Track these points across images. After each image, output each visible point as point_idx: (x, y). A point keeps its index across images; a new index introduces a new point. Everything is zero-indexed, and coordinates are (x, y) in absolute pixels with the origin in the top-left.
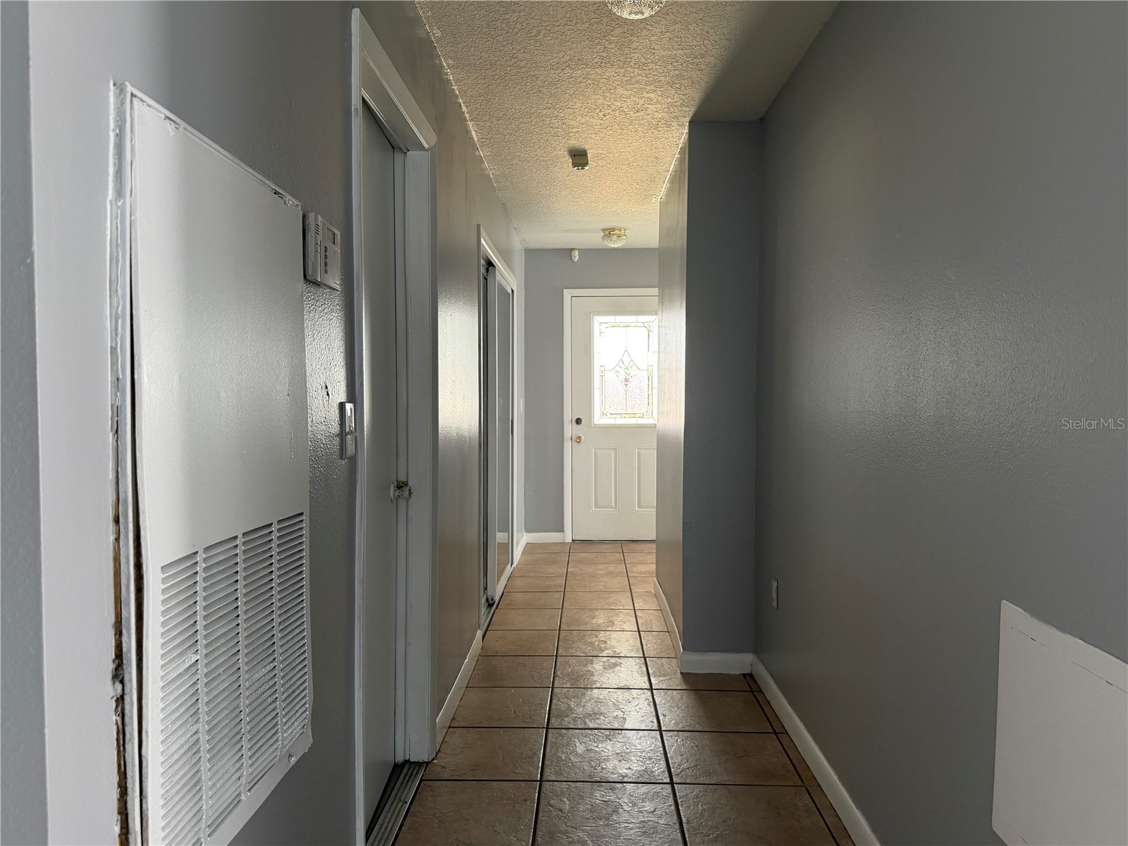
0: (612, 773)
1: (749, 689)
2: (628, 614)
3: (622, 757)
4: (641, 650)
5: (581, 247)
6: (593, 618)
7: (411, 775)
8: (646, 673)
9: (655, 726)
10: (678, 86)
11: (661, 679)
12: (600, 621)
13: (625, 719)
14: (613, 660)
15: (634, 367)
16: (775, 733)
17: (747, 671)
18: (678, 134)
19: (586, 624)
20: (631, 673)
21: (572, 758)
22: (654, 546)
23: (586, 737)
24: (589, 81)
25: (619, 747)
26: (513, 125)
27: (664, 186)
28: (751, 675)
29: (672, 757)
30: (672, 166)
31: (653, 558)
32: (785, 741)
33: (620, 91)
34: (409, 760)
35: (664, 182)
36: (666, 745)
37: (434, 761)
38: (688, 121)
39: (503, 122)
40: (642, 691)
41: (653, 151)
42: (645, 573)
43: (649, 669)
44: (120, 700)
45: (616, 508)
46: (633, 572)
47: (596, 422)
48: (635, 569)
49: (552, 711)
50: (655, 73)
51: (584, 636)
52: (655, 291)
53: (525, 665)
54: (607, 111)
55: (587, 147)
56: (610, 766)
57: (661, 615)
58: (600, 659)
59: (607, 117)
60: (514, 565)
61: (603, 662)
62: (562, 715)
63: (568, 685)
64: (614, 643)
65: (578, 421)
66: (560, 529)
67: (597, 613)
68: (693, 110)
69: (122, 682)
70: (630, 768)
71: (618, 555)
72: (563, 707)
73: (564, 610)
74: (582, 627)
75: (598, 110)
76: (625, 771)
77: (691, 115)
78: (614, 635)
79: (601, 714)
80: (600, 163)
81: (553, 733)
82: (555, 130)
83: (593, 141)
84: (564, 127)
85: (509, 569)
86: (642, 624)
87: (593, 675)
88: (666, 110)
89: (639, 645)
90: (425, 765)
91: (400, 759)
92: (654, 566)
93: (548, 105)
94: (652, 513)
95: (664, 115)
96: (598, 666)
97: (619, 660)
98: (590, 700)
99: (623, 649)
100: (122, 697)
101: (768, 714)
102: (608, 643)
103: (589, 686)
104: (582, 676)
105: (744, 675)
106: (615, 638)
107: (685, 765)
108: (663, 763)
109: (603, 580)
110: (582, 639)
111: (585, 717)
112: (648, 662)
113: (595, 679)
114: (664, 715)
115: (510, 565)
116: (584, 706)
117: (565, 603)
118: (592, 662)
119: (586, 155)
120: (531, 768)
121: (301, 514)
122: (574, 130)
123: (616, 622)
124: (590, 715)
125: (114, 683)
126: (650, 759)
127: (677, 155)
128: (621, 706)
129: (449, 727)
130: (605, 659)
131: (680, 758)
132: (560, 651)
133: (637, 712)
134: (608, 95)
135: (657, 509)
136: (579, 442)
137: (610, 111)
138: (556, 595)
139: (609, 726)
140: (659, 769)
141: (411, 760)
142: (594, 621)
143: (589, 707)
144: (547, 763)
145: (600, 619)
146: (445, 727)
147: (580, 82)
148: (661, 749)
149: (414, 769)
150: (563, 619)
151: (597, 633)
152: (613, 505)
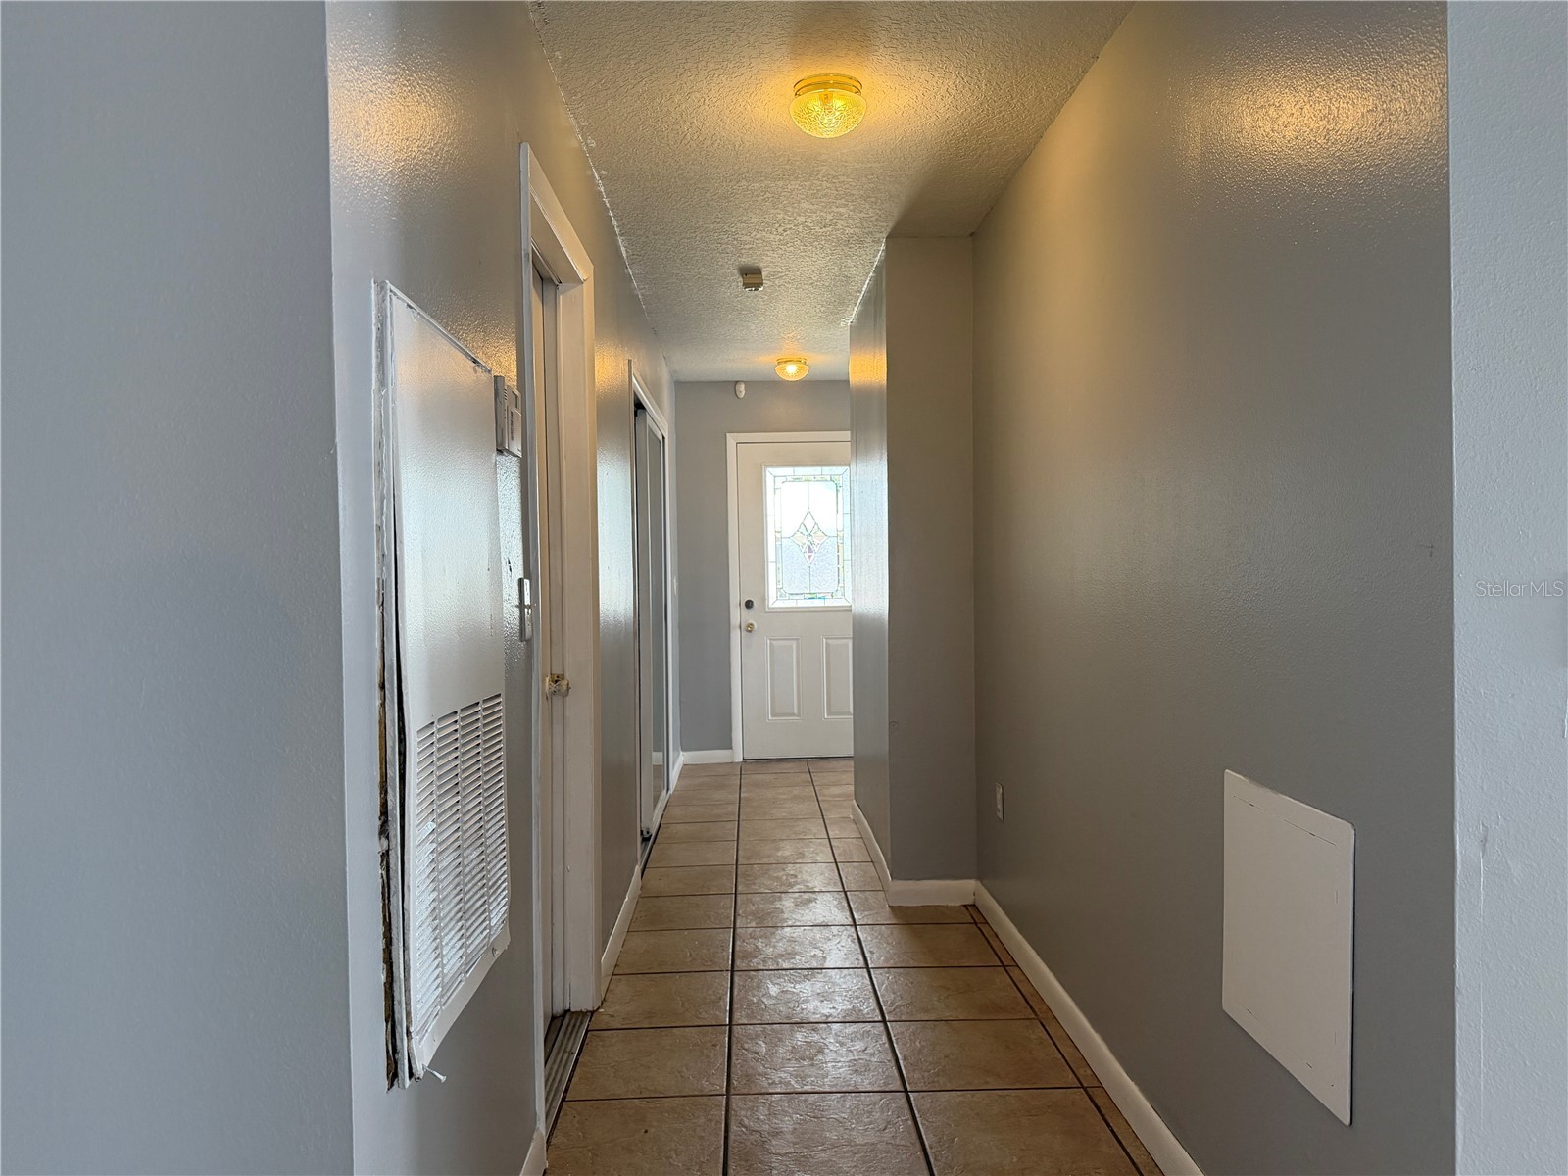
0: (814, 1013)
1: (972, 921)
2: (820, 844)
3: (824, 997)
4: (840, 884)
5: (748, 379)
6: (778, 849)
7: (574, 1026)
8: (847, 908)
9: (862, 963)
10: (873, 199)
11: (867, 913)
12: (787, 853)
13: (825, 958)
14: (806, 896)
15: (820, 533)
16: (1004, 966)
17: (969, 901)
18: (873, 251)
19: (769, 856)
20: (827, 908)
21: (765, 1000)
22: (851, 763)
23: (780, 978)
24: (768, 195)
25: (819, 987)
26: (673, 241)
27: (856, 308)
28: (974, 905)
29: (883, 995)
30: (866, 286)
31: (850, 777)
32: (1015, 973)
33: (805, 205)
34: (569, 1010)
35: (856, 304)
36: (875, 982)
37: (601, 1011)
38: (885, 236)
39: (661, 237)
40: (843, 928)
41: (843, 270)
42: (839, 796)
43: (851, 903)
44: (385, 855)
45: (798, 715)
46: (825, 796)
47: (771, 605)
48: (826, 792)
49: (736, 953)
50: (847, 187)
51: (769, 870)
52: (847, 435)
53: (697, 904)
54: (788, 227)
55: (761, 265)
56: (811, 1006)
57: (863, 844)
58: (790, 895)
59: (788, 232)
60: (671, 791)
61: (795, 898)
62: (749, 956)
63: (753, 924)
64: (805, 876)
65: (749, 604)
66: (728, 745)
67: (782, 844)
68: (891, 225)
69: (388, 837)
70: (834, 1008)
71: (803, 776)
72: (749, 948)
73: (740, 841)
74: (765, 861)
75: (777, 225)
76: (829, 1011)
77: (889, 230)
78: (806, 868)
79: (796, 954)
80: (777, 282)
81: (740, 976)
82: (724, 246)
83: (769, 258)
84: (735, 242)
85: (664, 797)
86: (839, 854)
87: (782, 912)
88: (859, 225)
89: (837, 878)
90: (589, 1014)
91: (558, 1009)
92: (852, 788)
93: (717, 220)
94: (847, 722)
95: (857, 231)
96: (787, 902)
97: (814, 896)
98: (781, 939)
99: (817, 883)
100: (388, 851)
101: (996, 948)
102: (799, 877)
103: (779, 925)
104: (769, 914)
105: (965, 906)
106: (806, 872)
107: (898, 1003)
108: (872, 1000)
109: (787, 805)
110: (766, 874)
111: (776, 957)
112: (849, 897)
113: (786, 916)
114: (872, 952)
115: (665, 791)
116: (775, 946)
117: (740, 834)
118: (780, 899)
119: (761, 273)
120: (718, 1013)
121: (498, 696)
122: (747, 246)
123: (806, 854)
124: (783, 955)
125: (380, 838)
126: (857, 997)
127: (871, 274)
128: (820, 945)
129: (613, 975)
130: (797, 895)
131: (892, 996)
132: (739, 888)
133: (839, 950)
134: (790, 209)
135: (854, 715)
136: (750, 631)
137: (792, 226)
138: (729, 826)
139: (807, 966)
140: (869, 1008)
141: (572, 1010)
142: (779, 854)
143: (781, 947)
144: (735, 1006)
145: (787, 850)
146: (608, 976)
147: (757, 196)
148: (870, 987)
149: (577, 1019)
150: (740, 852)
151: (784, 866)
152: (796, 712)
